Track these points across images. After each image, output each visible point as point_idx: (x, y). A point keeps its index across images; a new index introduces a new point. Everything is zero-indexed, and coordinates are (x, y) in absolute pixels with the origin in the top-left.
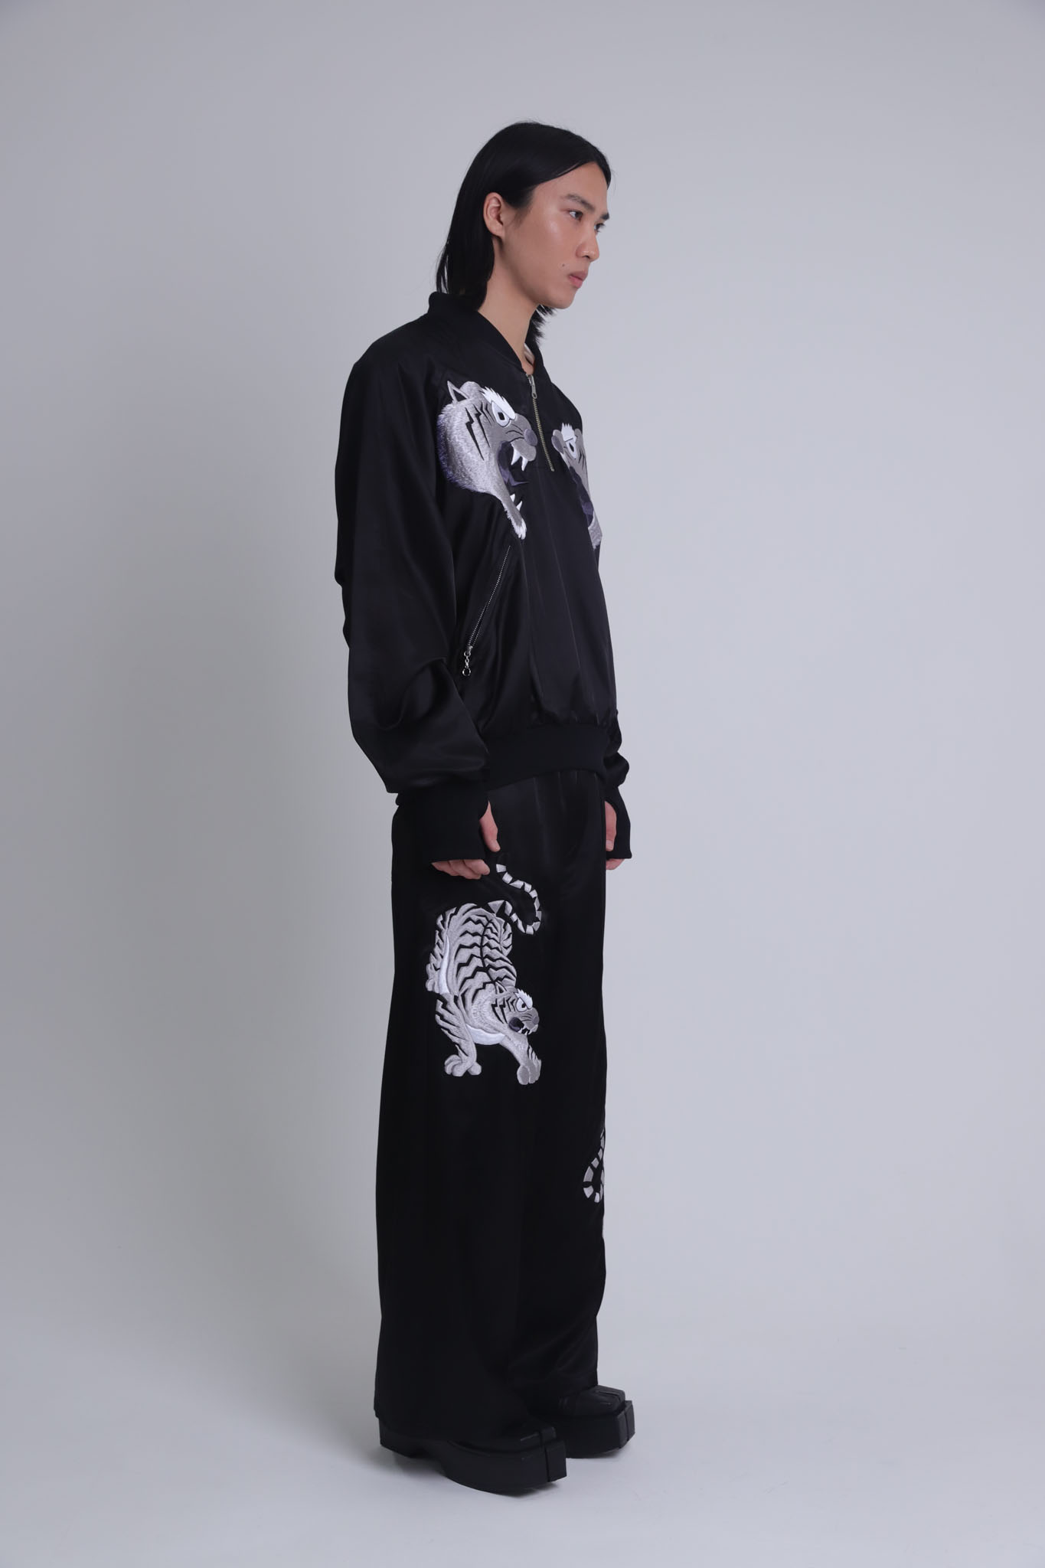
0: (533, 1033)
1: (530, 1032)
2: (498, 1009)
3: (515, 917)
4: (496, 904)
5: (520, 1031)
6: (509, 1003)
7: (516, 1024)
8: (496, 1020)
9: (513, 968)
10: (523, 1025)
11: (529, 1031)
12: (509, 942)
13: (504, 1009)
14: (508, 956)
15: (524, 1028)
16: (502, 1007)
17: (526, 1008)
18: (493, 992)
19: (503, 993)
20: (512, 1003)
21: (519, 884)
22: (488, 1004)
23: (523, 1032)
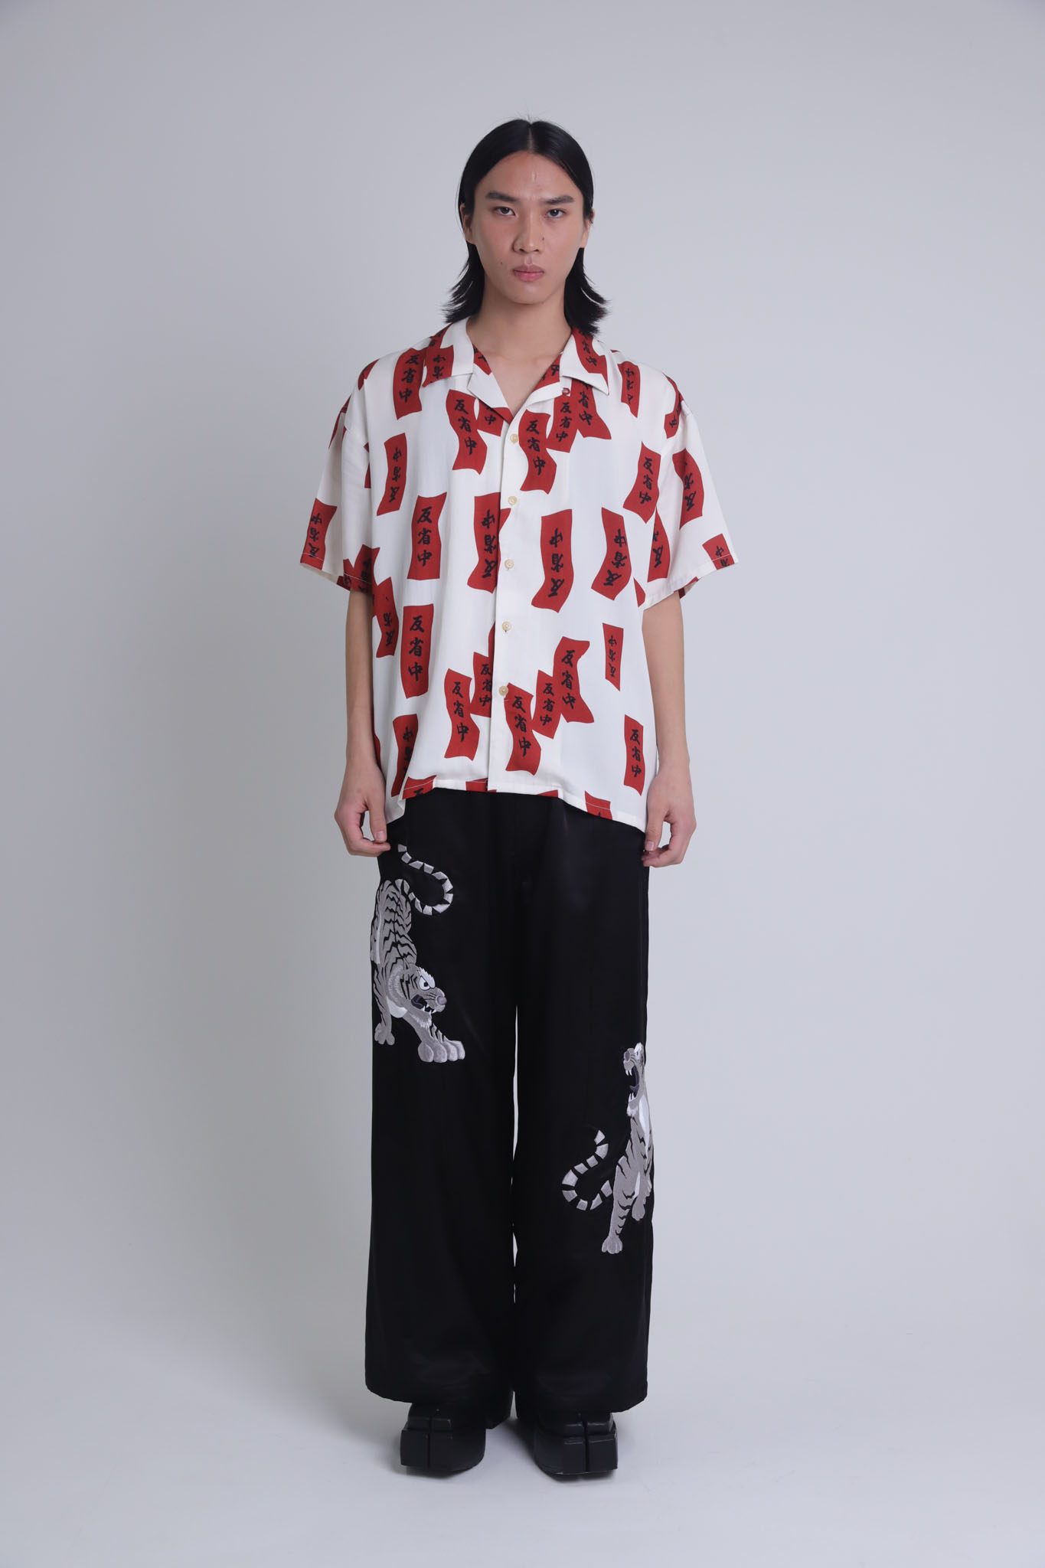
0: (437, 1012)
1: (435, 1011)
2: (404, 984)
3: (412, 896)
4: (399, 882)
5: (423, 1009)
6: (413, 980)
7: (419, 1002)
8: (403, 996)
9: (413, 946)
10: (426, 1004)
11: (433, 1010)
12: (409, 920)
13: (409, 985)
14: (408, 934)
15: (428, 1006)
16: (407, 982)
17: (428, 987)
18: (402, 967)
19: (408, 970)
20: (415, 980)
21: (417, 864)
22: (398, 978)
23: (428, 1010)
